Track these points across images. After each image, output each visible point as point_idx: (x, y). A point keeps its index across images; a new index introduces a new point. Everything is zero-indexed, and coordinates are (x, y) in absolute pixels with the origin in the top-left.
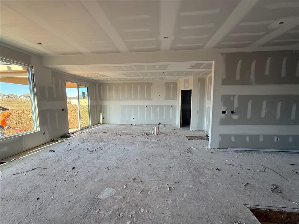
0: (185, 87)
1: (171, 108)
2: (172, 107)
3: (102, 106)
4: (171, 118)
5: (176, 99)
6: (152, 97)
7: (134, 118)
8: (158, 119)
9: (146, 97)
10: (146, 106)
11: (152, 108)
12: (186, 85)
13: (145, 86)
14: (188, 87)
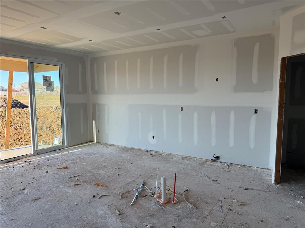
1: (255, 116)
2: (256, 111)
3: (97, 106)
4: (252, 147)
5: (271, 90)
6: (197, 85)
7: (154, 137)
8: (213, 144)
9: (181, 84)
10: (182, 109)
11: (196, 115)
13: (181, 57)
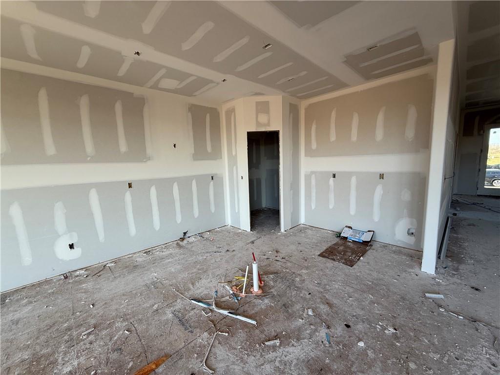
0: (258, 124)
1: (212, 182)
2: (212, 178)
4: (213, 211)
5: (221, 158)
6: (149, 151)
8: (179, 220)
9: (123, 148)
10: (130, 185)
11: (154, 191)
12: (263, 118)
14: (268, 124)
